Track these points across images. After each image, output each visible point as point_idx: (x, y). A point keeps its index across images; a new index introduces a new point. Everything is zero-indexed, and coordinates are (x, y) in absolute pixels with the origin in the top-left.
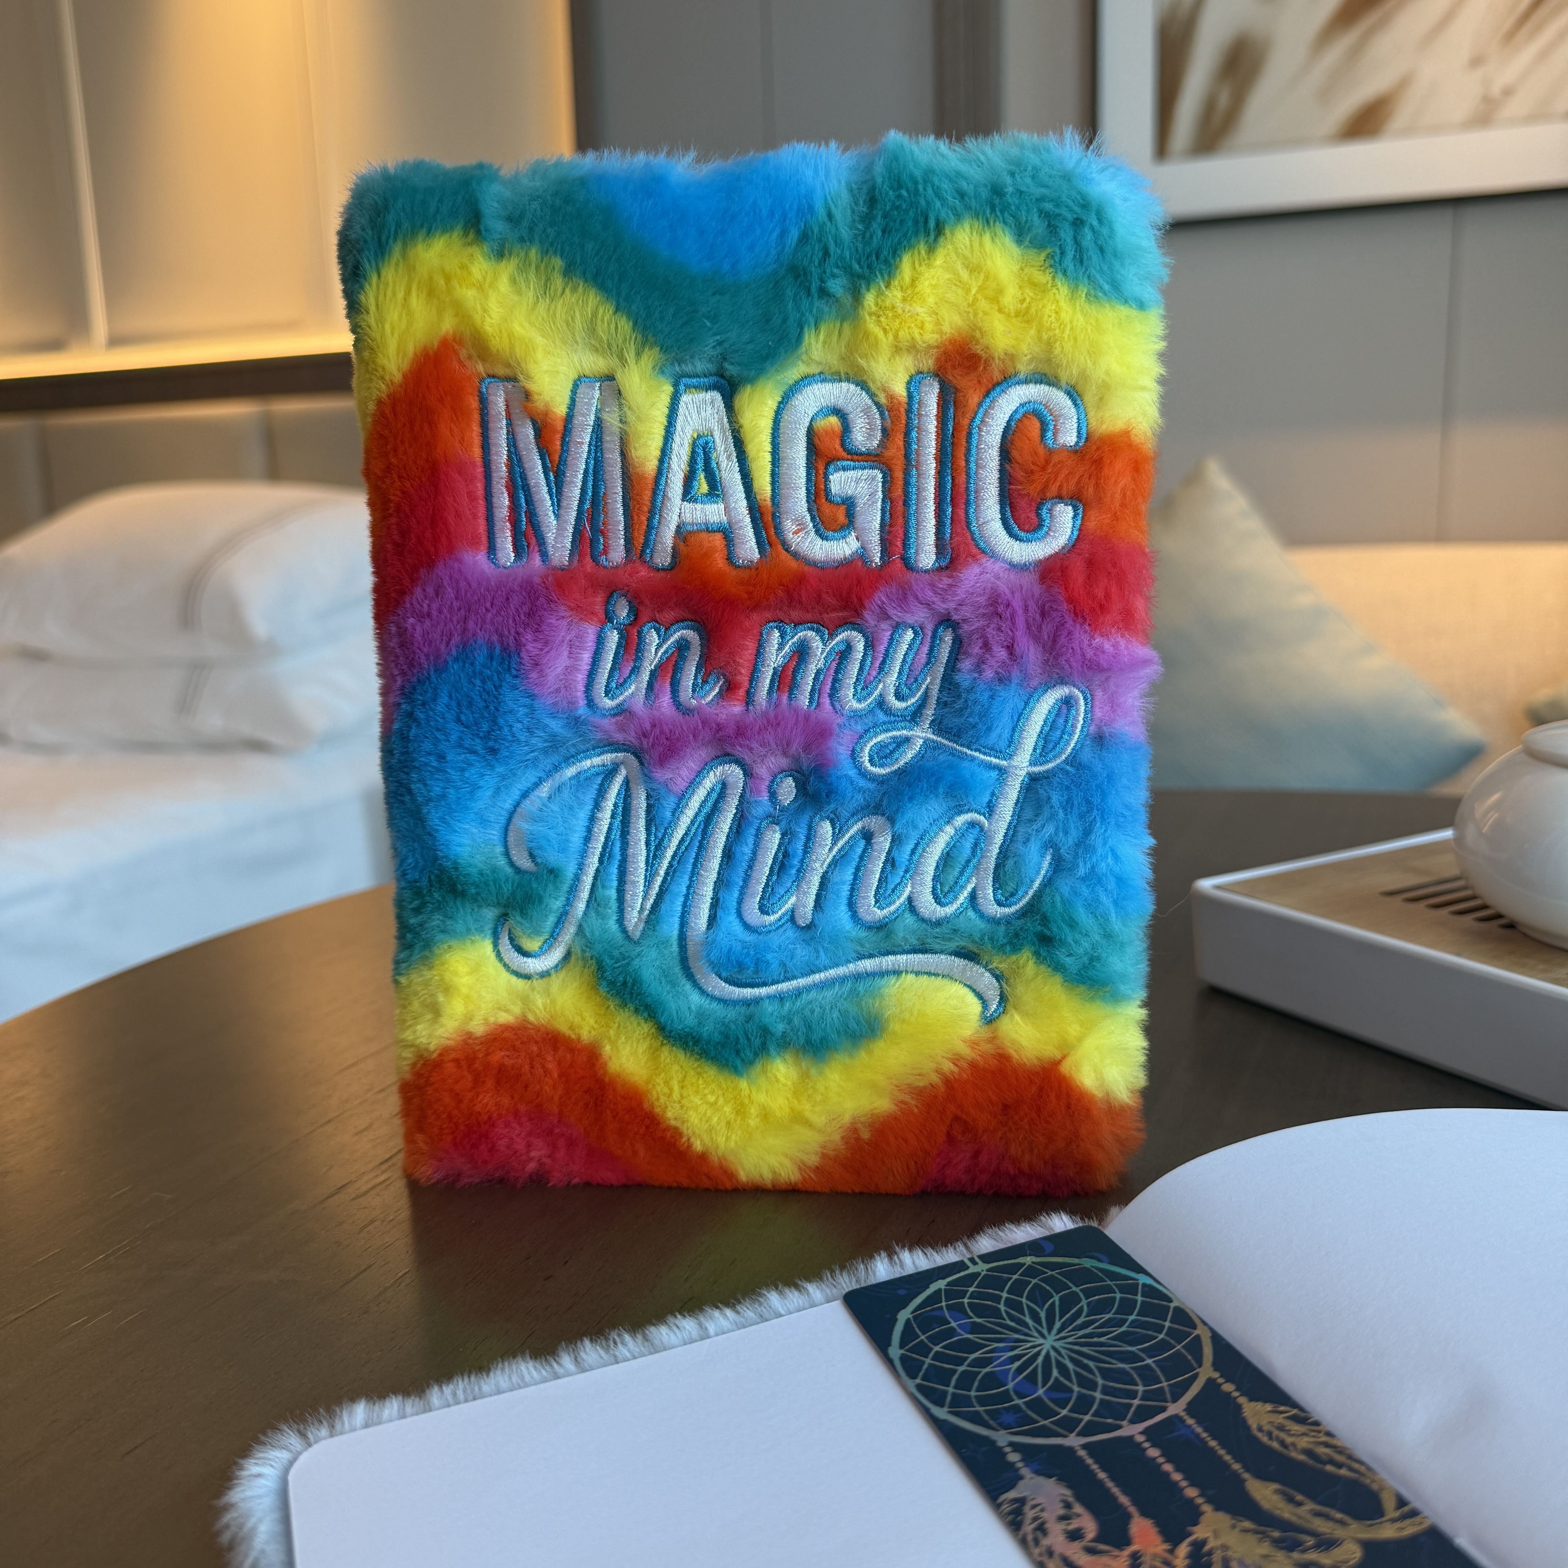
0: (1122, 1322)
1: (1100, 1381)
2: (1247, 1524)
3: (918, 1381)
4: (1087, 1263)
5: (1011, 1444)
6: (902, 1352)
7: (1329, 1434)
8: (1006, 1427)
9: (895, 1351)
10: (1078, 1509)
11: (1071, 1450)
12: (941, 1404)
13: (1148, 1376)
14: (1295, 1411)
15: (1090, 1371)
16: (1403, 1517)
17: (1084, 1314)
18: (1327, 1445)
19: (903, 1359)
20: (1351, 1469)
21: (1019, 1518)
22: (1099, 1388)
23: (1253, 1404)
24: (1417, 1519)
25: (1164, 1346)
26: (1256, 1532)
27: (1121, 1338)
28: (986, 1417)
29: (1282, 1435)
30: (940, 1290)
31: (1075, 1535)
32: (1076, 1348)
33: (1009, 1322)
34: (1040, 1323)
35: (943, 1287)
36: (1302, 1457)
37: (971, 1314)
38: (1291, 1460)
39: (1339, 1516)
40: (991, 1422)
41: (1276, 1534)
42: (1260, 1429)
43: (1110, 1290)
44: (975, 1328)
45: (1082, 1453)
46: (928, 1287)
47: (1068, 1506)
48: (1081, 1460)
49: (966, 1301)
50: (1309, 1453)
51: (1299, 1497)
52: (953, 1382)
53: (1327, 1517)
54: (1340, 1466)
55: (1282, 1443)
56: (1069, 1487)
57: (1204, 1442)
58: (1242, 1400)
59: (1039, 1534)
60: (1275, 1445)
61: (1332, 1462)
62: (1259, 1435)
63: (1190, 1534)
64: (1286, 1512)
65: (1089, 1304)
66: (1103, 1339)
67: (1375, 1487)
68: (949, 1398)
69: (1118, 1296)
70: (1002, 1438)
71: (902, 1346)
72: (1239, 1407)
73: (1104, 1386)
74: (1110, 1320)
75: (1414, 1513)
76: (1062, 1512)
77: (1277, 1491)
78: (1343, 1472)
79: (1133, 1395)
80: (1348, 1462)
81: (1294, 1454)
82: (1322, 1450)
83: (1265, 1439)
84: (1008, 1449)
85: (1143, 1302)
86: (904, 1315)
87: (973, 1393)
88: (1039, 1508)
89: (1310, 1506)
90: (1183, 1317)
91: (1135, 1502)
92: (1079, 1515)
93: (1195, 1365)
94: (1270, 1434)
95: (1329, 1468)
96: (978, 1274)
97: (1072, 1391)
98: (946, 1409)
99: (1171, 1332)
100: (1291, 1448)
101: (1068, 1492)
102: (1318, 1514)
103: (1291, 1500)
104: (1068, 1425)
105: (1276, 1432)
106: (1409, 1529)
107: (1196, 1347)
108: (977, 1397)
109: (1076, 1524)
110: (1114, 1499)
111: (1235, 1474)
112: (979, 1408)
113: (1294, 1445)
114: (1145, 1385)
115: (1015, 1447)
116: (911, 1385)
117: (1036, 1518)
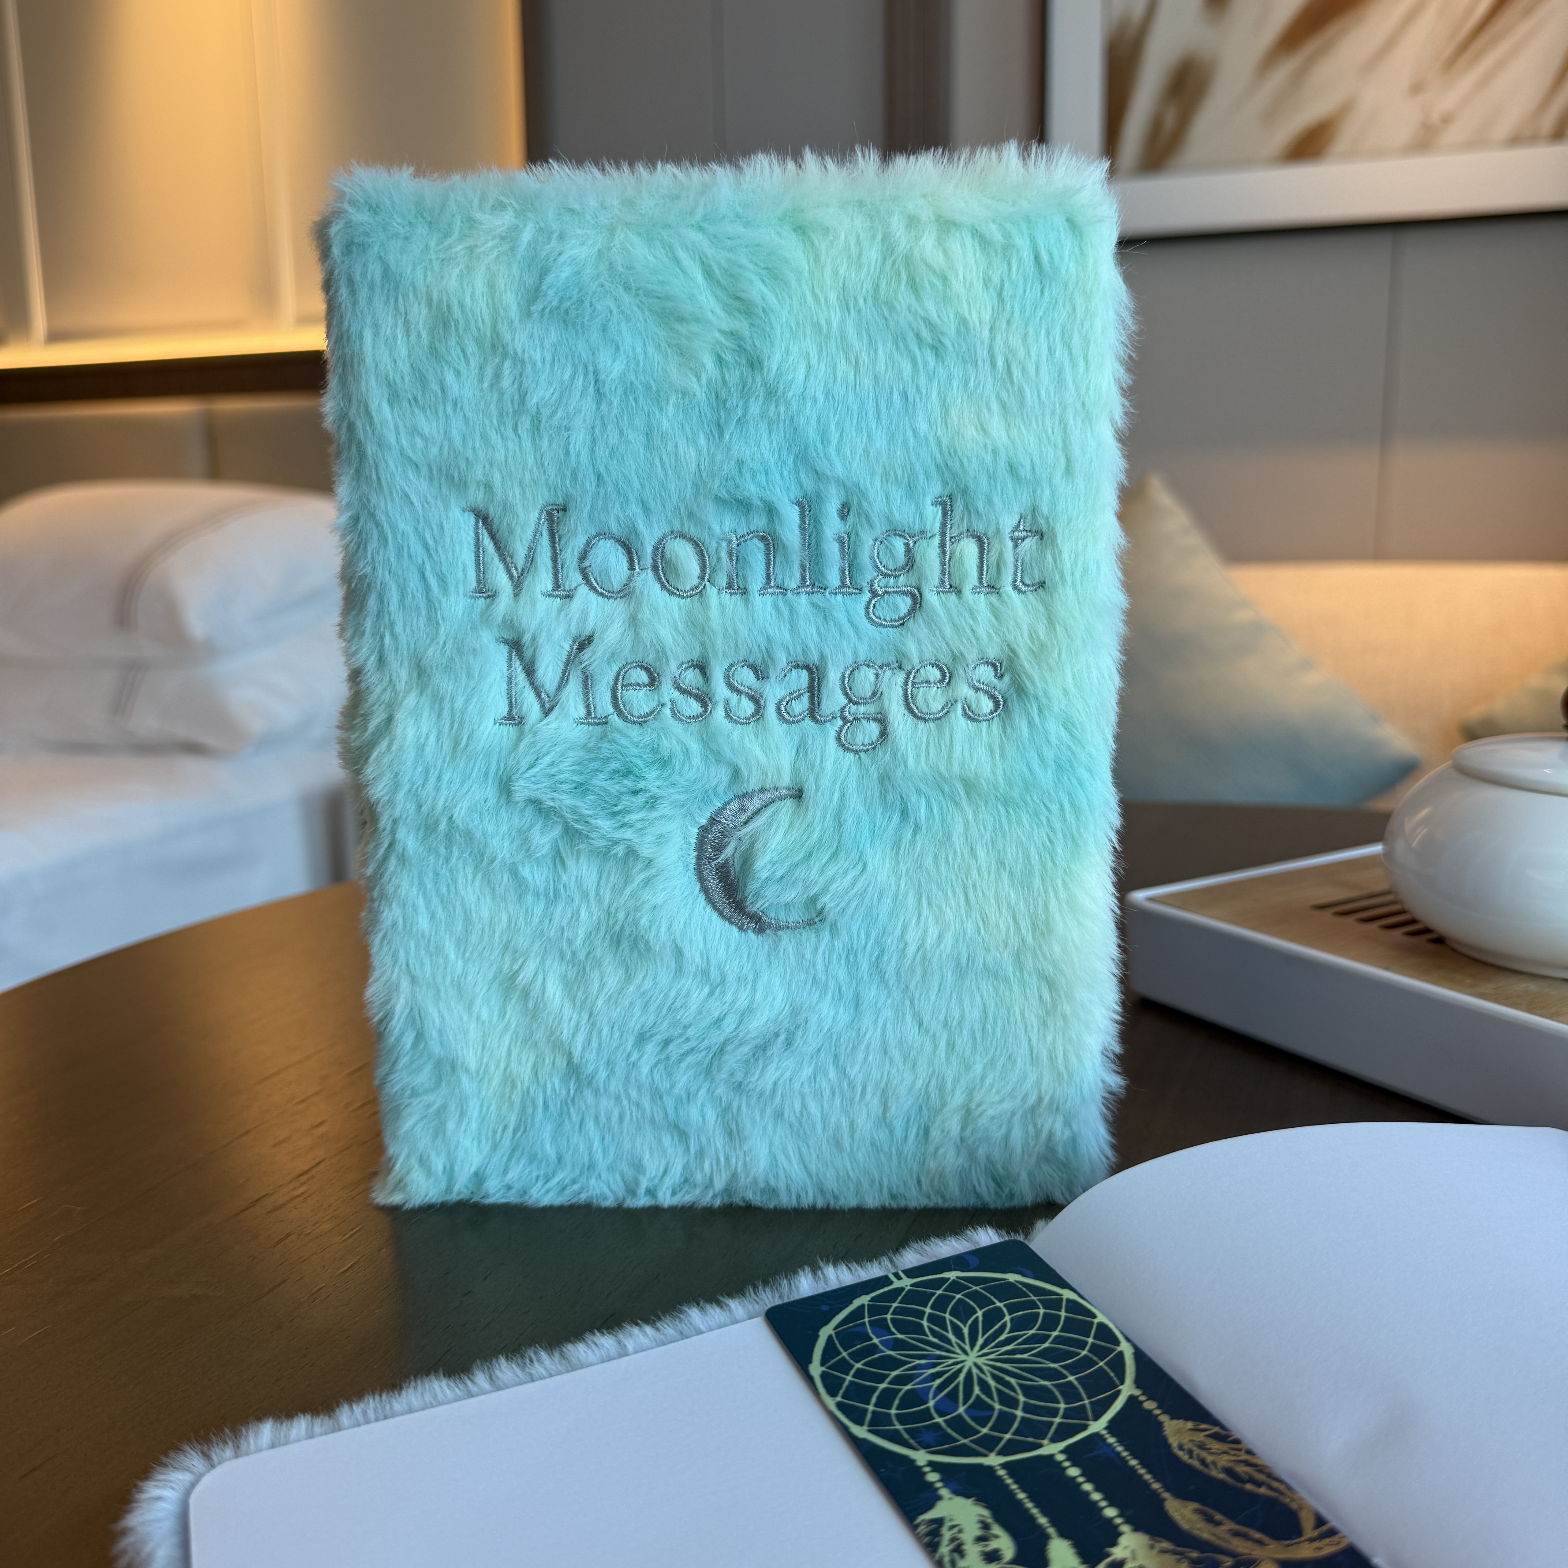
0: (1045, 1338)
1: (1022, 1399)
2: (1166, 1545)
3: (839, 1399)
4: (1012, 1277)
5: (931, 1464)
6: (823, 1369)
7: (1249, 1452)
8: (925, 1445)
9: (816, 1369)
10: (997, 1530)
11: (990, 1469)
12: (860, 1422)
13: (1069, 1392)
14: (1216, 1429)
15: (1012, 1389)
16: (1322, 1537)
17: (1007, 1330)
18: (1247, 1463)
19: (824, 1376)
20: (1270, 1488)
21: (936, 1539)
22: (1021, 1406)
23: (1175, 1422)
24: (1335, 1539)
25: (1087, 1362)
26: (1174, 1553)
27: (1043, 1354)
28: (906, 1436)
29: (1204, 1454)
30: (863, 1306)
31: (992, 1557)
32: (999, 1364)
33: (931, 1338)
34: (963, 1340)
35: (866, 1303)
36: (1222, 1476)
37: (893, 1329)
38: (1212, 1479)
39: (1258, 1535)
40: (912, 1441)
41: (1195, 1555)
42: (1181, 1447)
43: (1034, 1305)
44: (897, 1345)
45: (1002, 1472)
46: (851, 1303)
47: (986, 1526)
48: (1001, 1480)
49: (889, 1316)
50: (1229, 1471)
51: (1219, 1517)
52: (874, 1400)
53: (1246, 1537)
54: (1259, 1484)
55: (1203, 1462)
56: (987, 1507)
57: (1124, 1461)
58: (1164, 1418)
59: (956, 1555)
60: (1195, 1463)
61: (1252, 1480)
62: (1180, 1453)
63: (1108, 1555)
64: (1203, 1531)
65: (1012, 1320)
66: (1025, 1356)
67: (1294, 1506)
68: (869, 1416)
69: (1042, 1311)
70: (921, 1457)
71: (822, 1364)
72: (1160, 1425)
73: (1025, 1403)
74: (1033, 1335)
75: (1332, 1532)
76: (979, 1533)
77: (1197, 1511)
78: (1263, 1490)
79: (1054, 1413)
80: (1269, 1481)
81: (1214, 1473)
82: (1241, 1469)
83: (1185, 1457)
84: (927, 1469)
85: (1066, 1318)
86: (826, 1331)
87: (893, 1411)
88: (955, 1530)
89: (1229, 1525)
90: (1106, 1333)
91: (1054, 1523)
92: (997, 1537)
93: (1117, 1382)
94: (1190, 1453)
95: (1249, 1487)
96: (902, 1289)
97: (992, 1409)
98: (865, 1428)
99: (1094, 1349)
100: (1212, 1466)
101: (985, 1513)
102: (1236, 1534)
103: (1210, 1520)
104: (989, 1444)
105: (1196, 1451)
106: (1327, 1548)
107: (1118, 1363)
108: (897, 1415)
109: (993, 1545)
110: (1032, 1519)
111: (1155, 1493)
112: (899, 1427)
113: (1214, 1463)
114: (1066, 1403)
115: (935, 1466)
116: (831, 1403)
117: (953, 1540)
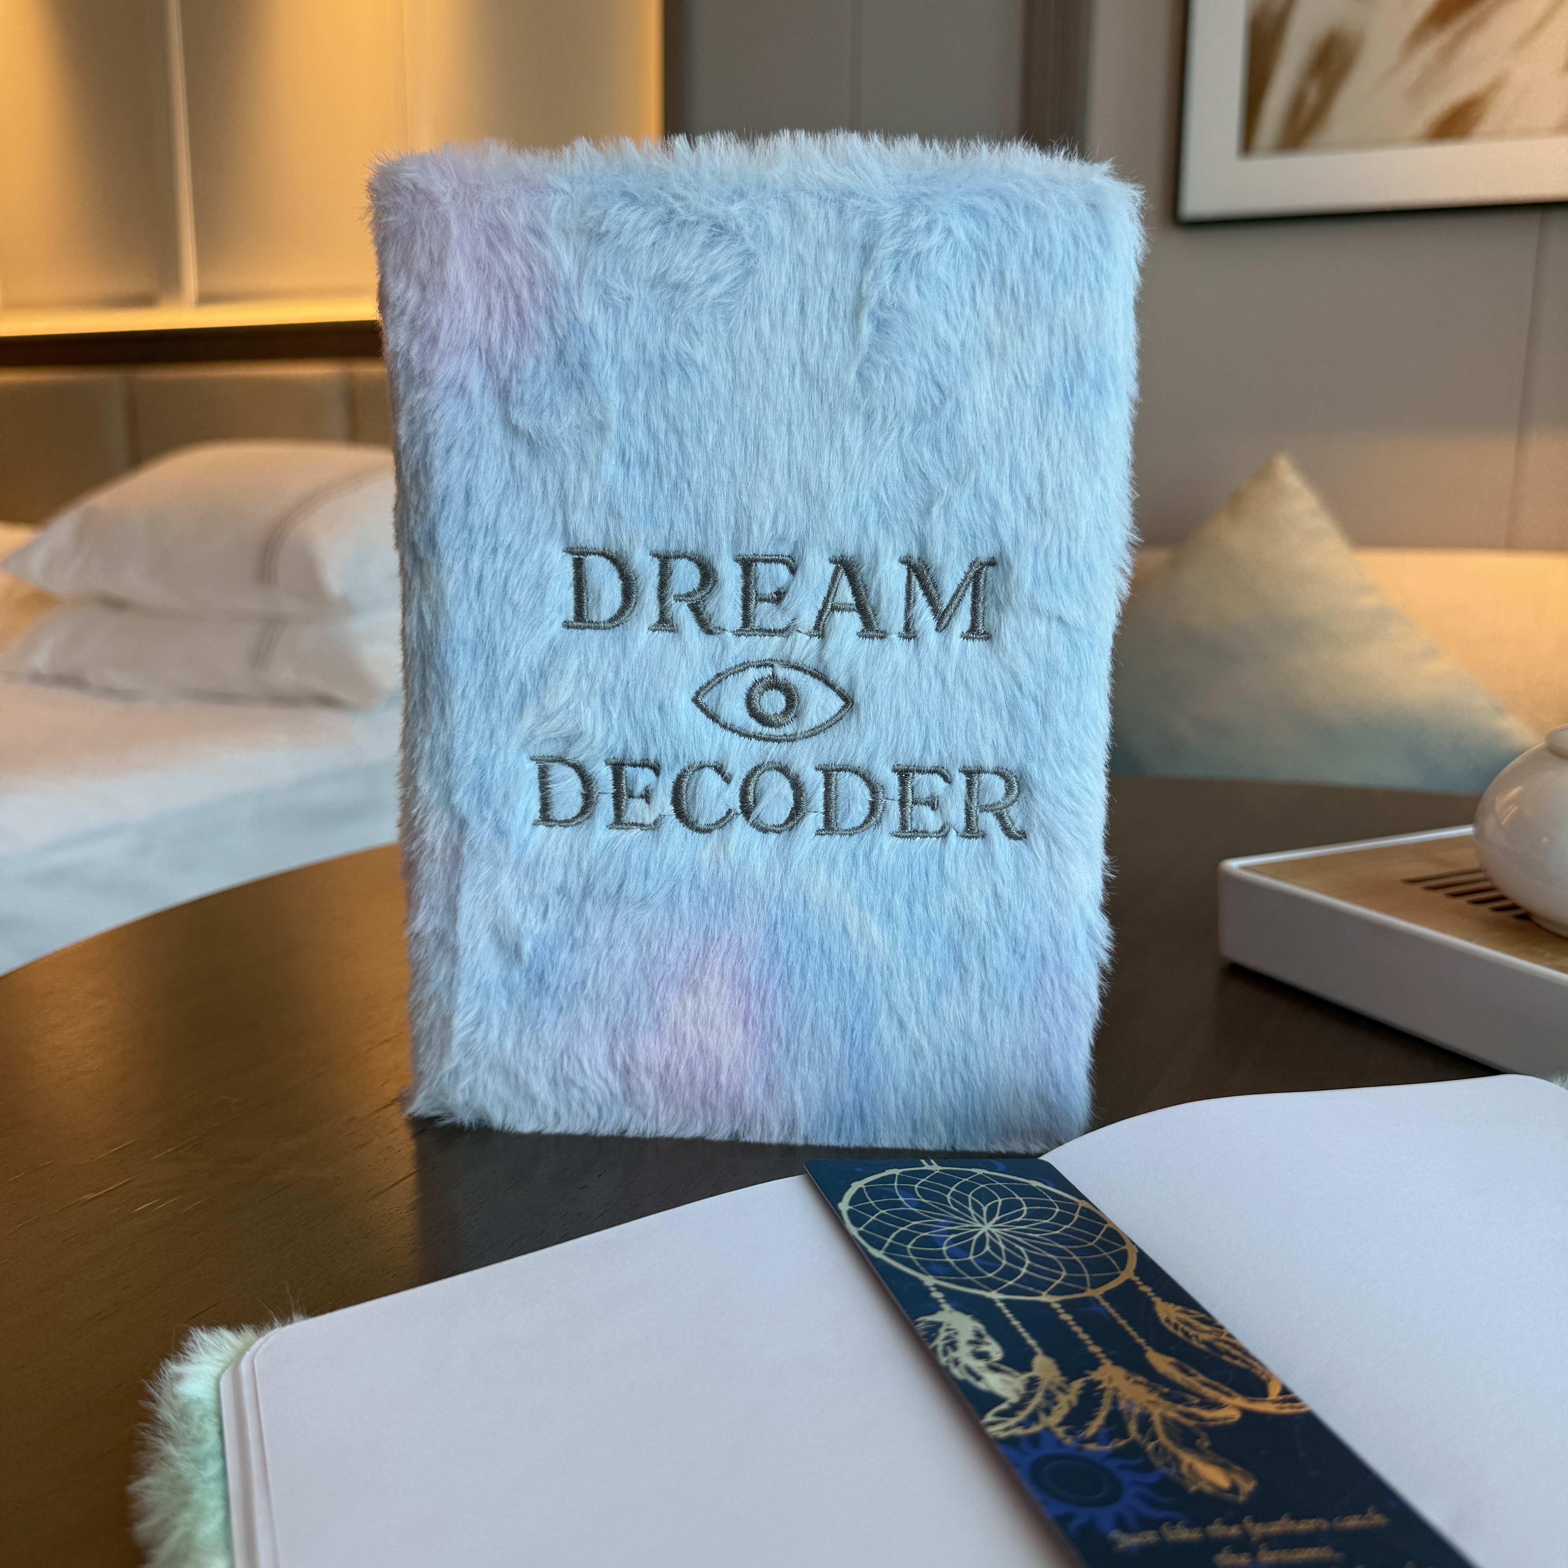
0: (1057, 1228)
1: (1028, 1262)
2: (1141, 1379)
3: (861, 1229)
4: (1034, 1183)
5: (935, 1286)
6: (851, 1207)
7: (1230, 1335)
8: (935, 1274)
9: (844, 1206)
10: (988, 1339)
11: (991, 1302)
12: (879, 1248)
13: (1071, 1266)
14: (1203, 1316)
15: (1022, 1255)
16: (1284, 1401)
17: (1023, 1215)
18: (1227, 1343)
19: (850, 1213)
20: (1244, 1361)
21: (933, 1334)
22: (1026, 1266)
23: (1165, 1304)
24: (1297, 1405)
25: (1093, 1251)
26: (1147, 1385)
27: (1054, 1238)
28: (918, 1264)
29: (1187, 1328)
30: (894, 1175)
31: (982, 1356)
32: (1011, 1236)
33: (952, 1207)
34: (982, 1214)
35: (897, 1174)
36: (1203, 1347)
37: (919, 1195)
38: (1193, 1347)
39: (1226, 1389)
40: (922, 1268)
41: (1166, 1390)
42: (1168, 1321)
43: (1051, 1205)
44: (920, 1205)
45: (1000, 1305)
46: (884, 1171)
47: (979, 1335)
48: (999, 1310)
49: (916, 1186)
50: (1208, 1344)
51: (1193, 1371)
52: (893, 1236)
53: (1215, 1388)
54: (1235, 1358)
55: (1186, 1334)
56: (983, 1322)
57: (1114, 1320)
58: (1157, 1300)
59: (949, 1349)
60: (1180, 1334)
61: (1228, 1353)
62: (1167, 1325)
63: (1087, 1375)
64: (1178, 1377)
65: (1028, 1210)
66: (1037, 1236)
67: (1264, 1377)
68: (886, 1245)
69: (1057, 1210)
70: (929, 1281)
71: (851, 1204)
72: (1152, 1304)
73: (1030, 1266)
74: (1046, 1224)
75: (1295, 1400)
76: (973, 1338)
77: (1172, 1363)
78: (1237, 1362)
79: (1057, 1277)
80: (1245, 1357)
81: (1195, 1343)
82: (1220, 1345)
83: (1171, 1328)
84: (933, 1289)
85: (1079, 1218)
86: (856, 1186)
87: (909, 1246)
88: (952, 1332)
89: (1201, 1377)
90: (1115, 1236)
91: (1040, 1345)
92: (988, 1344)
93: (1118, 1268)
94: (1176, 1327)
95: (1226, 1358)
96: (932, 1172)
97: (1000, 1263)
98: (882, 1252)
99: (1100, 1243)
100: (1194, 1338)
101: (981, 1327)
102: (1205, 1384)
103: (1184, 1371)
104: (992, 1285)
105: (1181, 1326)
106: (1287, 1410)
107: (1122, 1258)
108: (911, 1250)
109: (984, 1348)
110: (1023, 1340)
111: (1139, 1346)
112: (912, 1257)
113: (1197, 1337)
114: (1068, 1272)
115: (940, 1289)
116: (854, 1231)
117: (947, 1338)
